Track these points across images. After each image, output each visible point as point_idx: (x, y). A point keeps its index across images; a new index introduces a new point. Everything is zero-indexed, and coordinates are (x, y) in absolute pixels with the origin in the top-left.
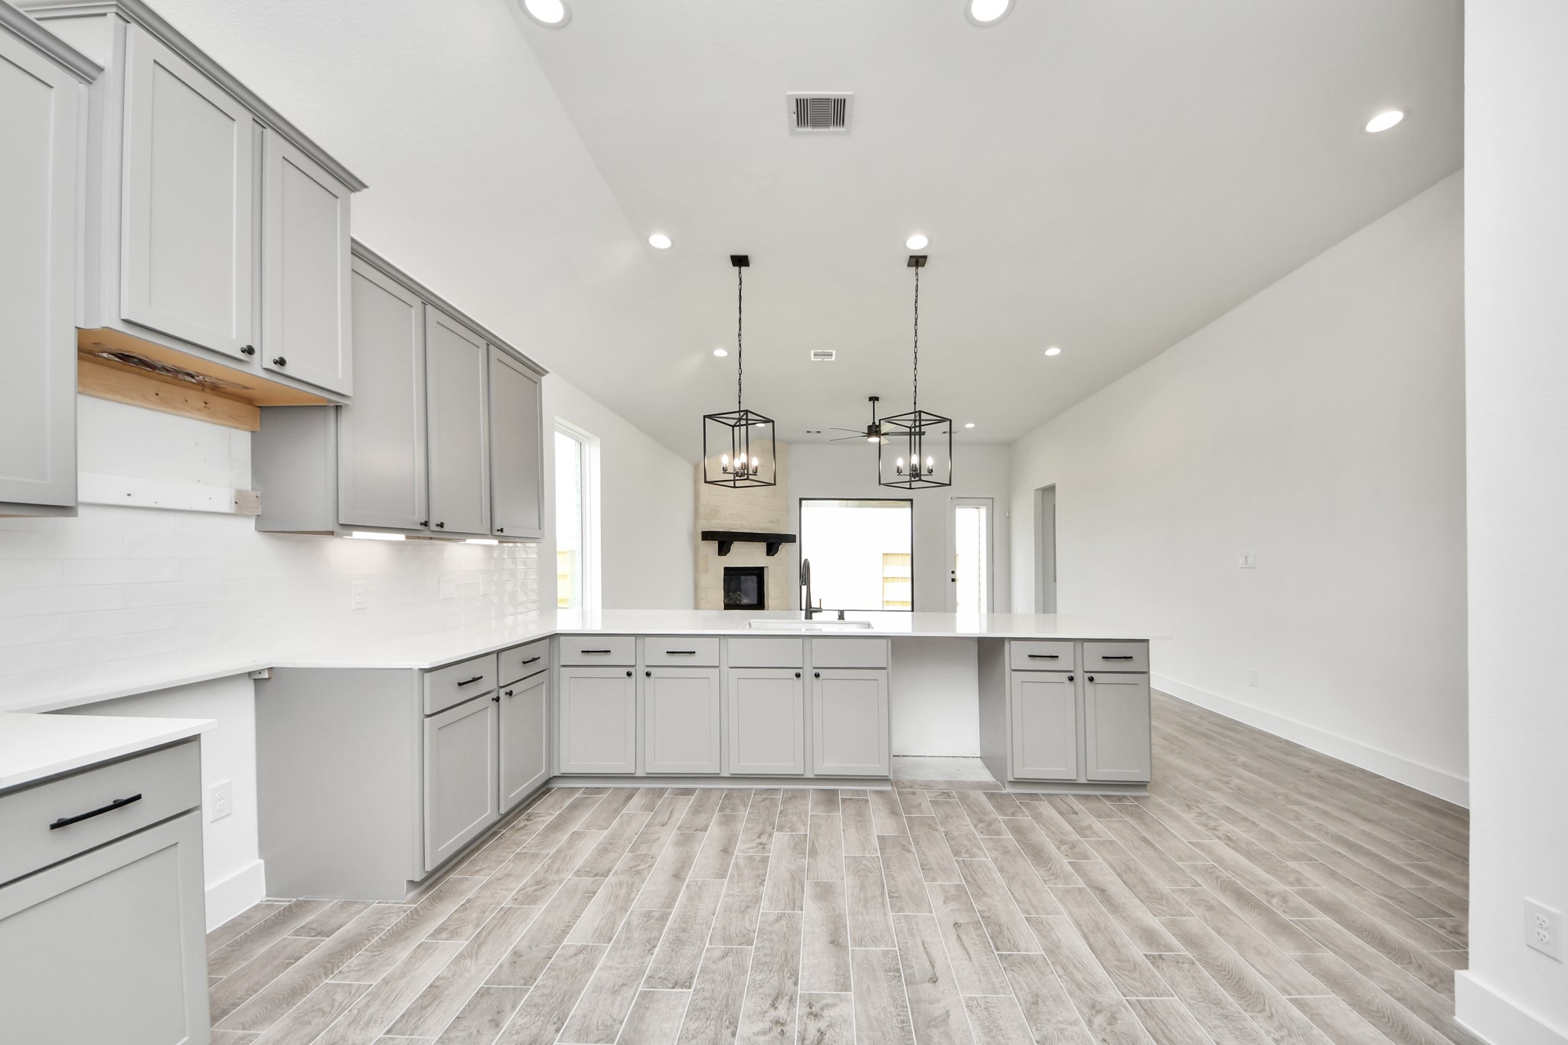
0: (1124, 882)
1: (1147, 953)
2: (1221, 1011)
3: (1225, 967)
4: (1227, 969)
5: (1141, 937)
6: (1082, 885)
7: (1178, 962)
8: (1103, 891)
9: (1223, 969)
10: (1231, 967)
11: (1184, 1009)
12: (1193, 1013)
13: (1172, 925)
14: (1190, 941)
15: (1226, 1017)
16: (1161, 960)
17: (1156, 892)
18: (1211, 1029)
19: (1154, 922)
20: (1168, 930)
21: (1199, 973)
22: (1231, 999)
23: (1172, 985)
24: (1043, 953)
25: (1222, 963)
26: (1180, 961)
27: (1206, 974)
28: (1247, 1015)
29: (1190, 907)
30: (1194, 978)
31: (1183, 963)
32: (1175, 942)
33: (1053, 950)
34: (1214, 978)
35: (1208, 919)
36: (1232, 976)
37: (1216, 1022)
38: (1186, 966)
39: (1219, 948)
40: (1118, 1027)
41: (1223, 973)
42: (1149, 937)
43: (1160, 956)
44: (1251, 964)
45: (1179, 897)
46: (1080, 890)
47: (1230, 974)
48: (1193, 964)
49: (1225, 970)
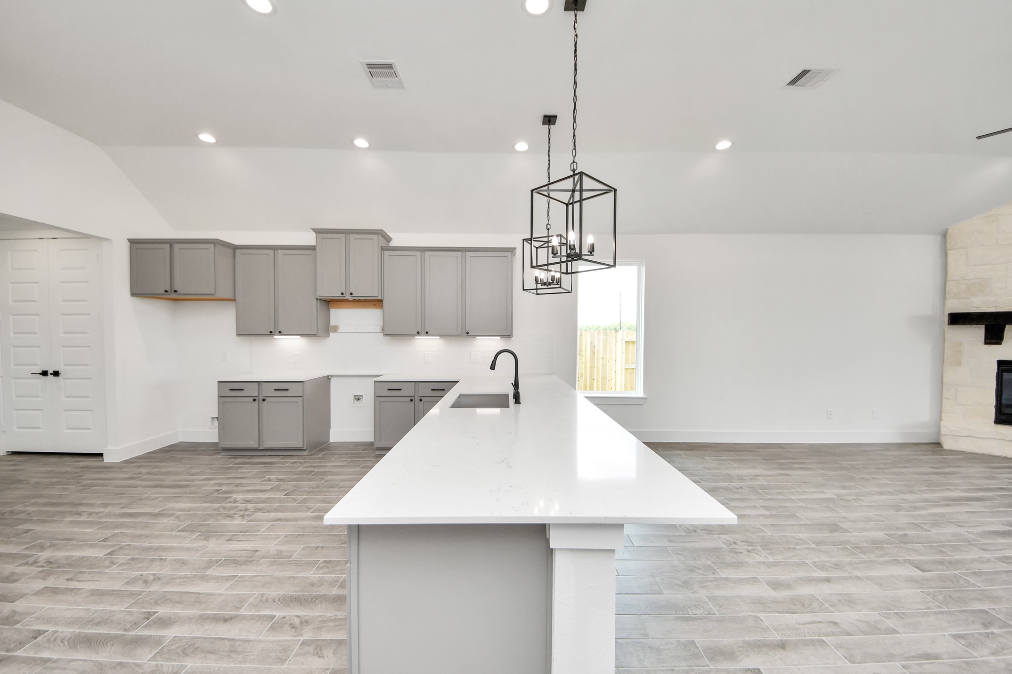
0: (223, 639)
1: (157, 614)
2: (94, 621)
3: (103, 645)
4: (101, 644)
5: (169, 618)
6: (242, 612)
7: (135, 624)
8: (226, 621)
9: (105, 643)
10: (100, 648)
11: (115, 608)
12: (109, 610)
13: (158, 641)
14: (138, 642)
15: (89, 622)
16: (146, 617)
17: (192, 653)
18: (96, 611)
19: (171, 633)
20: (157, 636)
21: (118, 629)
22: (90, 631)
23: (129, 612)
24: (206, 574)
25: (107, 645)
26: (134, 626)
27: (113, 632)
28: (78, 631)
29: (157, 665)
30: (120, 624)
31: (132, 626)
32: (147, 633)
33: (204, 578)
34: (108, 634)
35: (136, 668)
36: (97, 643)
37: (94, 616)
38: (128, 626)
39: (114, 653)
40: (141, 582)
41: (103, 641)
42: (165, 622)
43: (148, 619)
44: (87, 660)
45: (173, 665)
46: (237, 608)
47: (98, 643)
48: (125, 630)
49: (103, 642)
